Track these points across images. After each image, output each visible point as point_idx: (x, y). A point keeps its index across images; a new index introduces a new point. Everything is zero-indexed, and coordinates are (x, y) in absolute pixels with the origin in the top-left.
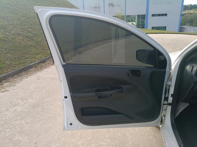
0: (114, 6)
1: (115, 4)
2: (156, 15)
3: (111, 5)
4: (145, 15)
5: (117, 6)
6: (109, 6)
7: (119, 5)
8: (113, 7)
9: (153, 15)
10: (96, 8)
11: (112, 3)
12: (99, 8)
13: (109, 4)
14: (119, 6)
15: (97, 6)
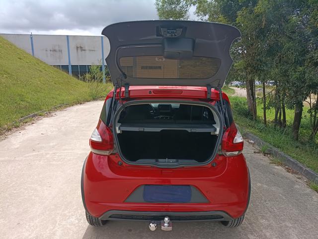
0: (84, 50)
1: (86, 48)
3: (80, 48)
4: (131, 67)
5: (90, 50)
6: (77, 50)
7: (93, 49)
8: (83, 52)
10: (55, 51)
11: (82, 46)
12: (60, 51)
13: (77, 48)
14: (93, 51)
15: (57, 48)
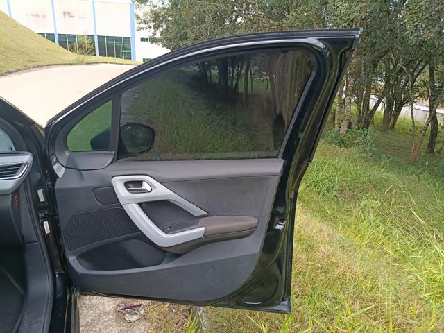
0: (73, 17)
1: (76, 14)
2: (147, 39)
3: (68, 14)
4: (129, 38)
5: (80, 17)
6: (64, 16)
7: (83, 16)
8: (71, 18)
9: (143, 40)
10: (37, 15)
11: (70, 12)
12: (44, 16)
13: (64, 13)
14: (83, 18)
15: (40, 13)
